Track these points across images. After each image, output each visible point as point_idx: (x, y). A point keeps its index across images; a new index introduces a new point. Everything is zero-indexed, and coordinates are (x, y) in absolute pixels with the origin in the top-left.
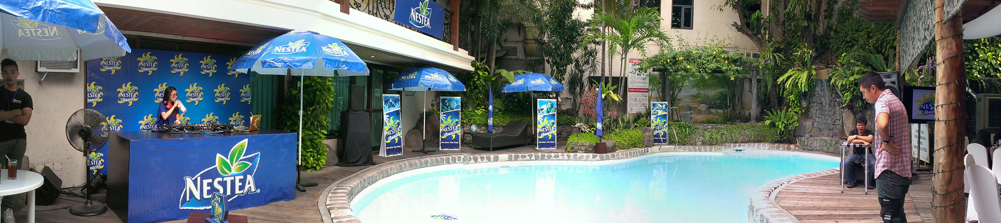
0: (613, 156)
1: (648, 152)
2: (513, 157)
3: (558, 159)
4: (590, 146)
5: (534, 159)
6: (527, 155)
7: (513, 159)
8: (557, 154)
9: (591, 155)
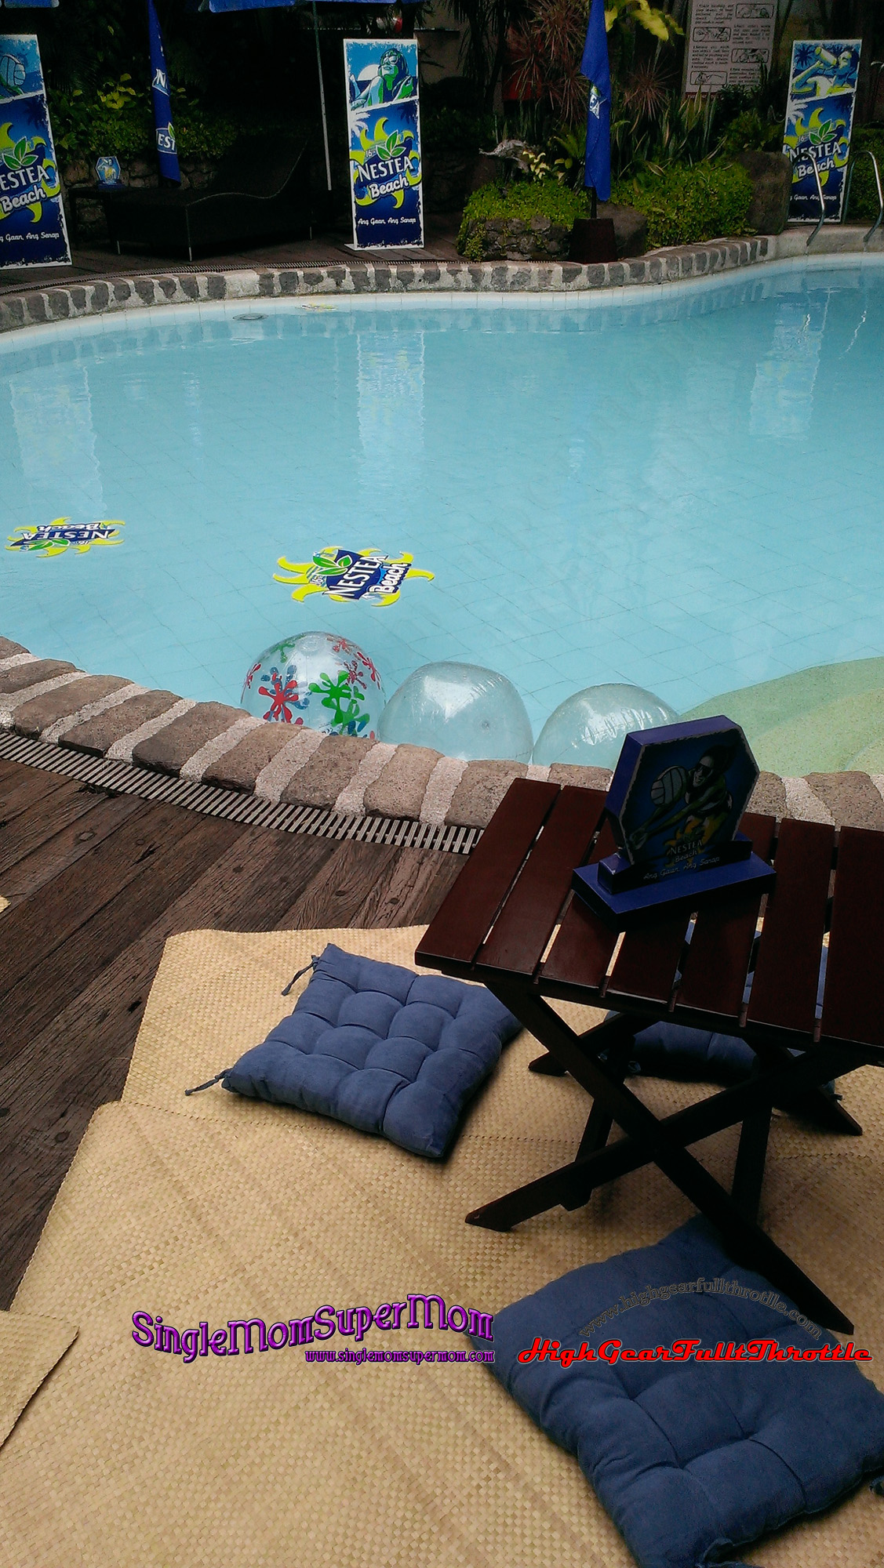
0: (638, 272)
1: (764, 252)
2: (276, 280)
3: (437, 285)
4: (554, 233)
5: (352, 287)
6: (323, 271)
7: (277, 289)
8: (431, 268)
9: (558, 268)
